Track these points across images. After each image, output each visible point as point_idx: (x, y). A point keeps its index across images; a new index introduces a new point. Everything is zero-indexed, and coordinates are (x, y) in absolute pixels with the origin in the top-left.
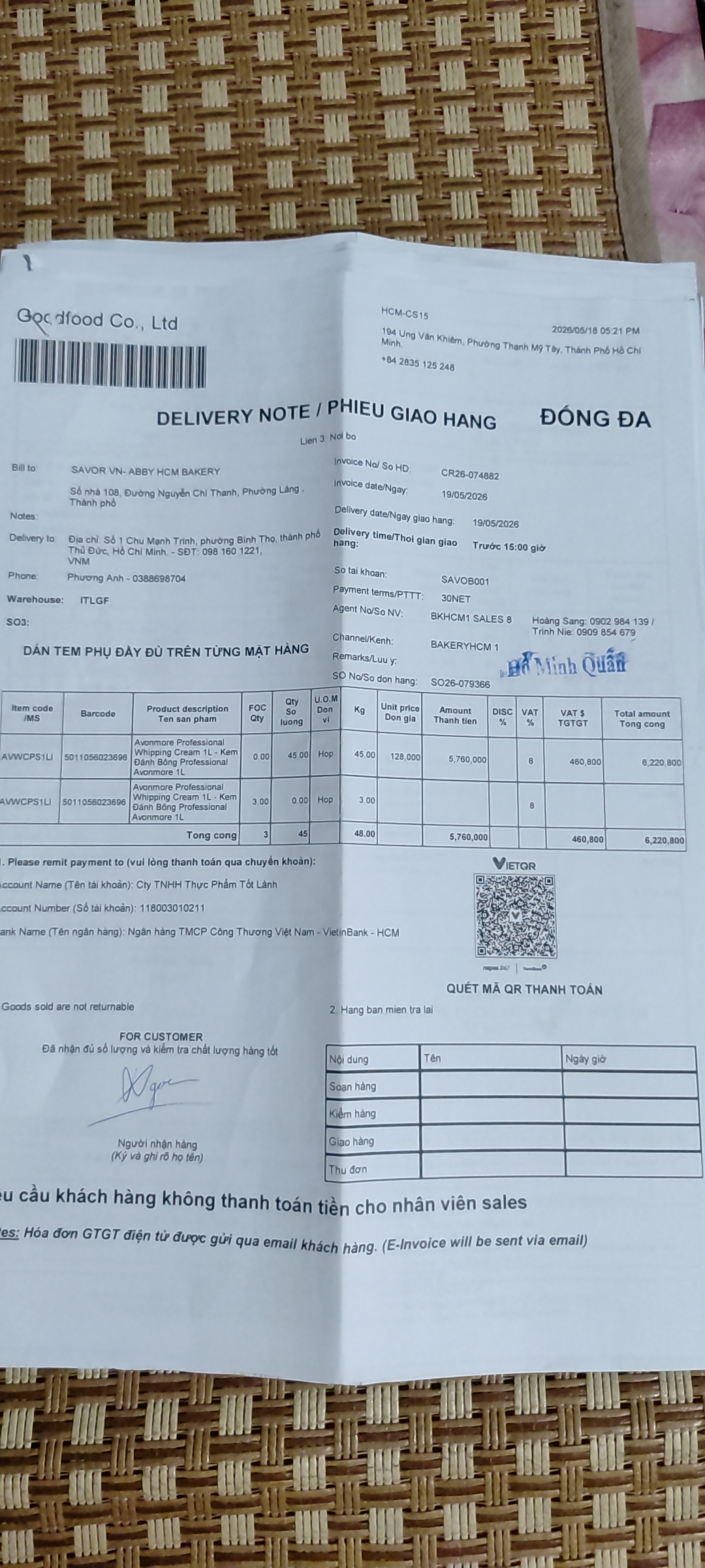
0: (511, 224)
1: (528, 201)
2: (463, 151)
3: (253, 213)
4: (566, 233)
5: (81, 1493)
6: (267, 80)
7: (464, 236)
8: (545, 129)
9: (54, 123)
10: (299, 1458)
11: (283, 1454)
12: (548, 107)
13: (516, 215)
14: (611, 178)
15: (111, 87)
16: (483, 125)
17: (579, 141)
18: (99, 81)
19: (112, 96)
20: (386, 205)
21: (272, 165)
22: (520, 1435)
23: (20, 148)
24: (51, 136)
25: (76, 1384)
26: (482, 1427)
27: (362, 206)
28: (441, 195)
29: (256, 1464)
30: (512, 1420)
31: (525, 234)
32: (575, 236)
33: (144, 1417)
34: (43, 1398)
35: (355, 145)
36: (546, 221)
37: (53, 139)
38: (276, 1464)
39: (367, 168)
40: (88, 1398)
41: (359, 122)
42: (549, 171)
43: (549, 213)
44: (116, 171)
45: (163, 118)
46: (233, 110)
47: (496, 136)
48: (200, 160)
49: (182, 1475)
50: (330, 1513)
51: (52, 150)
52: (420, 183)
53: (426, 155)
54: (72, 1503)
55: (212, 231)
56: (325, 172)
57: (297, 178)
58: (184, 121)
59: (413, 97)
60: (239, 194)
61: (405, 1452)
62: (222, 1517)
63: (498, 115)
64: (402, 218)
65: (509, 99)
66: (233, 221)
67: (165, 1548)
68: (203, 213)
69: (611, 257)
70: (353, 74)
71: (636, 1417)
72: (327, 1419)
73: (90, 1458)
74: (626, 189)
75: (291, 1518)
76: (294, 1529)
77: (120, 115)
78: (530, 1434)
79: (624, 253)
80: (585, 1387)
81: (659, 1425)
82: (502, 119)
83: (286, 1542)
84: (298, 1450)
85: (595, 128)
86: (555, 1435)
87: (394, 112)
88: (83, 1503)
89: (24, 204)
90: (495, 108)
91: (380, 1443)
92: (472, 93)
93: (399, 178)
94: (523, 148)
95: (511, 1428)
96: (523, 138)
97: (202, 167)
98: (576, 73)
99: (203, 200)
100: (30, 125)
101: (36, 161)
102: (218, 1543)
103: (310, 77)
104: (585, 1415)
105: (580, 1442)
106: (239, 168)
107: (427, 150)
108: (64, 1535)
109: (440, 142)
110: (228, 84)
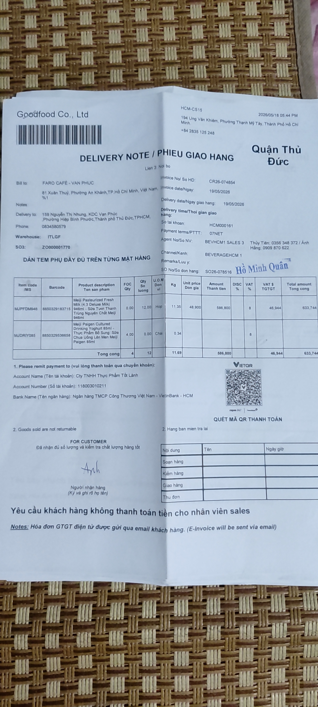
0: (249, 80)
1: (257, 70)
2: (228, 46)
3: (130, 73)
4: (274, 85)
5: (50, 643)
6: (138, 10)
7: (227, 85)
8: (266, 36)
9: (39, 29)
10: (144, 630)
11: (137, 628)
12: (267, 25)
13: (251, 76)
14: (295, 59)
15: (66, 12)
16: (237, 33)
17: (281, 41)
18: (60, 10)
19: (66, 17)
20: (192, 70)
21: (140, 51)
22: (241, 622)
23: (24, 41)
24: (37, 35)
25: (48, 597)
26: (224, 618)
27: (181, 70)
28: (217, 66)
29: (124, 632)
30: (238, 616)
31: (255, 85)
32: (278, 86)
33: (77, 612)
34: (34, 603)
35: (178, 42)
36: (265, 79)
37: (39, 37)
38: (134, 632)
39: (183, 53)
40: (52, 603)
41: (180, 31)
42: (267, 55)
43: (266, 75)
44: (68, 52)
45: (90, 28)
46: (122, 24)
47: (243, 38)
48: (106, 48)
49: (94, 636)
50: (157, 653)
51: (38, 42)
52: (208, 60)
53: (211, 47)
54: (46, 648)
55: (112, 81)
56: (164, 54)
57: (151, 57)
58: (99, 29)
59: (205, 20)
60: (124, 64)
61: (191, 629)
62: (111, 655)
63: (244, 29)
64: (199, 77)
65: (249, 21)
66: (121, 77)
67: (86, 668)
68: (107, 73)
69: (295, 96)
70: (177, 8)
71: (292, 616)
72: (157, 614)
73: (54, 628)
74: (302, 64)
75: (140, 656)
76: (141, 660)
77: (70, 26)
78: (246, 622)
79: (301, 94)
80: (270, 602)
81: (302, 619)
82: (246, 31)
83: (138, 665)
84: (144, 627)
85: (289, 36)
86: (257, 622)
87: (196, 27)
88: (51, 648)
89: (25, 67)
90: (243, 25)
91: (180, 625)
92: (232, 18)
93: (198, 58)
94: (255, 44)
95: (238, 619)
96: (255, 40)
97: (107, 51)
98: (281, 9)
99: (107, 67)
100: (28, 30)
101: (31, 47)
102: (109, 666)
103: (158, 9)
104: (270, 614)
105: (268, 626)
106: (125, 52)
107: (211, 45)
108: (42, 662)
109: (217, 41)
110: (120, 12)
